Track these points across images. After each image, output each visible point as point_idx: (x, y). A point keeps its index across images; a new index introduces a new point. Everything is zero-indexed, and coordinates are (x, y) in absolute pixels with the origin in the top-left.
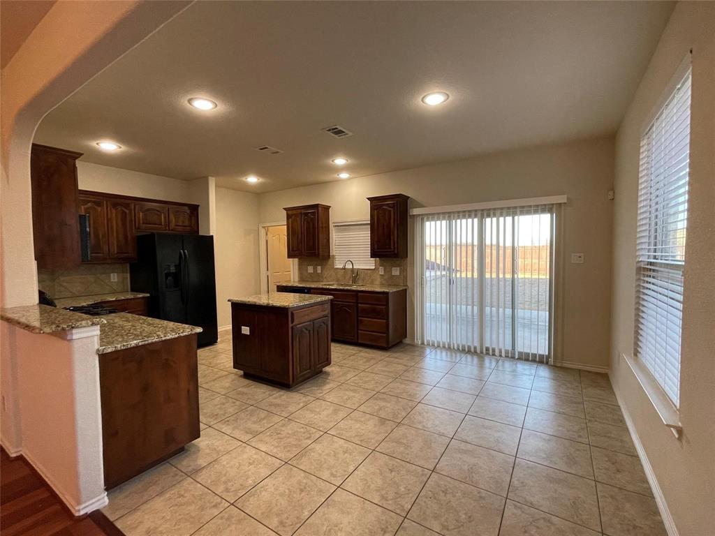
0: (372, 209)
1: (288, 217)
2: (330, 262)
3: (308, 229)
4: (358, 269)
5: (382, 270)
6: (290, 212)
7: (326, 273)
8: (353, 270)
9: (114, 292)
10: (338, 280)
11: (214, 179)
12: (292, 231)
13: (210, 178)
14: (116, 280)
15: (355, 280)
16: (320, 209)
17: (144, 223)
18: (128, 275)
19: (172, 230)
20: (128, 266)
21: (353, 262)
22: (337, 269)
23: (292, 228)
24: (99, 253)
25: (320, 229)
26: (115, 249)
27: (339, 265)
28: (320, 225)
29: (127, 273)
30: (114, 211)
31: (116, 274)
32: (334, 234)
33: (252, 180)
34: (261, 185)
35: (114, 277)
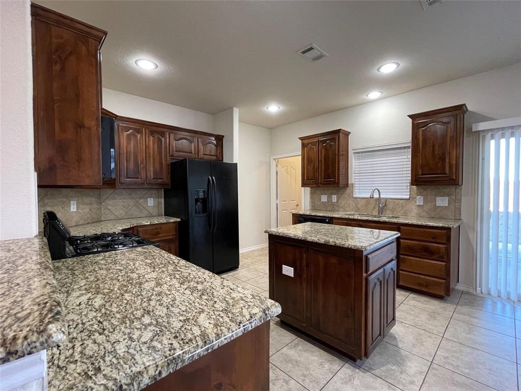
0: (415, 128)
1: (304, 146)
2: (348, 191)
4: (386, 200)
5: (420, 200)
6: (306, 142)
7: (343, 203)
8: (379, 199)
9: (151, 216)
10: (358, 210)
11: (238, 109)
12: (308, 160)
13: (234, 108)
14: (152, 205)
15: (381, 211)
16: (341, 134)
17: (176, 151)
18: (163, 200)
19: (200, 158)
20: (163, 190)
21: (380, 191)
22: (355, 198)
23: (308, 157)
24: (138, 178)
25: (341, 157)
26: (151, 174)
27: (357, 195)
28: (341, 153)
29: (162, 198)
30: (151, 138)
31: (152, 199)
32: (354, 161)
33: (274, 108)
34: (282, 115)
35: (151, 202)
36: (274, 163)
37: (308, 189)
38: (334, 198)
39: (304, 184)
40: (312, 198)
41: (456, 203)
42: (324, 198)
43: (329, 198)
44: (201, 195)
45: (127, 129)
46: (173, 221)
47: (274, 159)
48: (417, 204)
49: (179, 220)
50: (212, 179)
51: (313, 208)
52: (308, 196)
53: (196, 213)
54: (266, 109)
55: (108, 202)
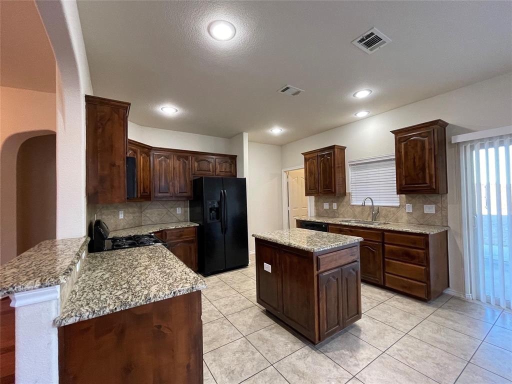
0: (398, 142)
1: (306, 160)
2: (346, 199)
3: (324, 170)
4: (378, 207)
5: (409, 208)
6: (308, 156)
7: (342, 210)
8: (372, 207)
9: (179, 222)
10: (355, 217)
11: (247, 133)
12: (310, 173)
13: (244, 133)
14: (180, 213)
15: (375, 218)
16: (336, 150)
17: (198, 170)
18: (189, 209)
19: (217, 175)
20: (189, 201)
21: (373, 199)
22: (353, 206)
23: (310, 169)
24: (168, 193)
25: (337, 170)
26: (177, 189)
27: (355, 202)
28: (337, 166)
29: (187, 207)
30: (178, 161)
31: (180, 208)
32: (350, 173)
33: (277, 131)
34: (283, 136)
35: (179, 211)
36: (285, 175)
37: (313, 198)
38: (335, 206)
39: (307, 194)
40: (316, 205)
41: (442, 210)
42: (326, 206)
43: (331, 205)
44: (216, 205)
45: (160, 156)
46: (193, 226)
47: (285, 172)
48: (407, 211)
49: (198, 225)
50: (224, 192)
51: (318, 215)
52: (313, 203)
53: (210, 219)
54: (270, 131)
55: (147, 211)
